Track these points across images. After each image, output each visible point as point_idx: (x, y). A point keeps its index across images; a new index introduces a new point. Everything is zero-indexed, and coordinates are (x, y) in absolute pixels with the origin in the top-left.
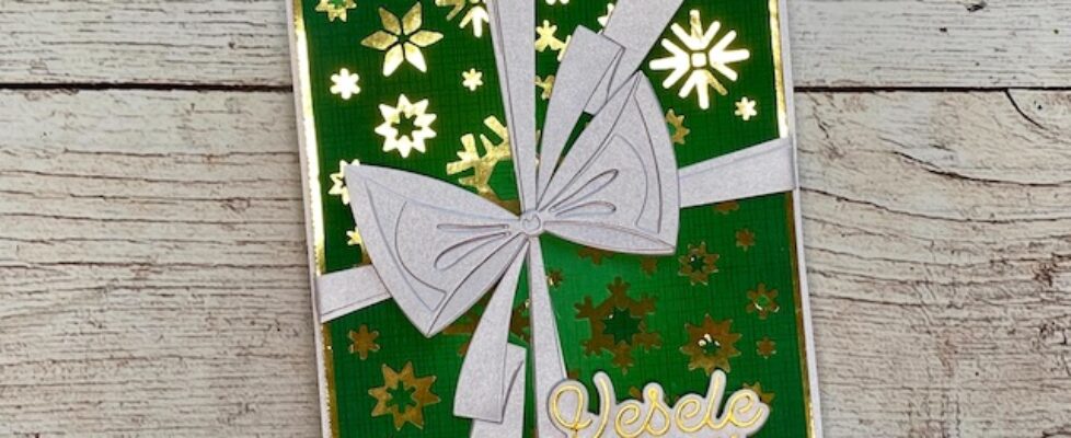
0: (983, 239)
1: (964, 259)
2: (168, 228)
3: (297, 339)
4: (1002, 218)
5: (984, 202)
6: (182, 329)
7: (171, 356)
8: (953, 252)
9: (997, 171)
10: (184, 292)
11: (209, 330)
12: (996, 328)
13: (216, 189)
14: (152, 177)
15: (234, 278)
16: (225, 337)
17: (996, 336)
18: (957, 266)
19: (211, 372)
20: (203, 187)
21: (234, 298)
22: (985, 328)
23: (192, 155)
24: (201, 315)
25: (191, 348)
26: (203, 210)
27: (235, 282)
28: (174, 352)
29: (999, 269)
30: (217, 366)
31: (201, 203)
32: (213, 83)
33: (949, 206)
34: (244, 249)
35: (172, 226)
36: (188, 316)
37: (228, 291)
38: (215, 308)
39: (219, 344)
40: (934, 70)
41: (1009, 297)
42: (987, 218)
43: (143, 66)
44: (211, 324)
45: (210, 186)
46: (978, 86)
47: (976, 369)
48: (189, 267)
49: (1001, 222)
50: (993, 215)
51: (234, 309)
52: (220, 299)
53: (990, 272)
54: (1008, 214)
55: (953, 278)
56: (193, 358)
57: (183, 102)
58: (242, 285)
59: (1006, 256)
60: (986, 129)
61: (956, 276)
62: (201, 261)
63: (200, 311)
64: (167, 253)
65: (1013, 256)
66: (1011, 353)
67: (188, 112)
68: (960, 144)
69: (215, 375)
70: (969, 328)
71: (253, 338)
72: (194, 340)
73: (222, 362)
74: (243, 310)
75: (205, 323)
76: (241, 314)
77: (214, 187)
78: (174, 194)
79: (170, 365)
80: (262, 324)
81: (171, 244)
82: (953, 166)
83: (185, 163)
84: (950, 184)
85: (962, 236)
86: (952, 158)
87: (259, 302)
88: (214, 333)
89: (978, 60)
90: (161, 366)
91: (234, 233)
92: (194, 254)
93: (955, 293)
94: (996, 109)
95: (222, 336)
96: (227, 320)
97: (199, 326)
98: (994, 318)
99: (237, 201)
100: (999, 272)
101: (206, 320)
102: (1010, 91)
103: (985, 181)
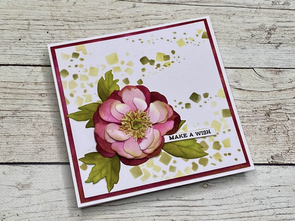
0: (250, 105)
1: (245, 110)
2: (23, 101)
3: (58, 130)
4: (255, 100)
5: (249, 96)
6: (25, 127)
7: (22, 135)
8: (242, 108)
9: (252, 88)
10: (27, 118)
11: (33, 128)
12: (255, 128)
13: (37, 91)
14: (20, 88)
15: (42, 114)
16: (38, 130)
17: (256, 130)
18: (243, 112)
19: (33, 139)
20: (34, 91)
21: (41, 119)
22: (253, 128)
23: (31, 82)
24: (31, 124)
25: (28, 133)
26: (33, 97)
27: (42, 115)
28: (23, 134)
29: (255, 113)
30: (35, 138)
31: (33, 95)
32: (38, 65)
33: (240, 97)
34: (45, 107)
35: (24, 101)
36: (28, 124)
37: (39, 118)
38: (35, 122)
39: (36, 132)
40: (233, 63)
41: (258, 120)
42: (250, 100)
43: (19, 60)
44: (34, 126)
45: (36, 90)
46: (246, 67)
47: (251, 139)
48: (28, 111)
49: (254, 101)
50: (252, 99)
51: (41, 122)
52: (37, 120)
53: (253, 114)
54: (256, 99)
55: (243, 115)
56: (29, 135)
57: (29, 69)
58: (44, 116)
59: (256, 110)
60: (249, 78)
61: (243, 114)
62: (32, 109)
63: (31, 123)
64: (23, 108)
65: (258, 110)
66: (260, 135)
67: (31, 72)
68: (242, 81)
69: (34, 140)
70: (248, 128)
71: (46, 130)
72: (29, 130)
73: (37, 136)
74: (43, 123)
75: (32, 126)
76: (43, 124)
77: (37, 90)
78: (26, 92)
79: (21, 137)
80: (49, 127)
81: (24, 105)
82: (240, 87)
83: (29, 84)
84: (240, 91)
85: (244, 104)
86: (240, 85)
87: (48, 121)
88: (35, 129)
89: (245, 61)
90: (19, 137)
91: (42, 102)
92: (30, 108)
93: (243, 119)
94: (250, 73)
95: (37, 130)
96: (39, 125)
97: (30, 127)
98: (255, 126)
99: (43, 94)
100: (255, 114)
101: (33, 125)
102: (254, 69)
103: (249, 91)
